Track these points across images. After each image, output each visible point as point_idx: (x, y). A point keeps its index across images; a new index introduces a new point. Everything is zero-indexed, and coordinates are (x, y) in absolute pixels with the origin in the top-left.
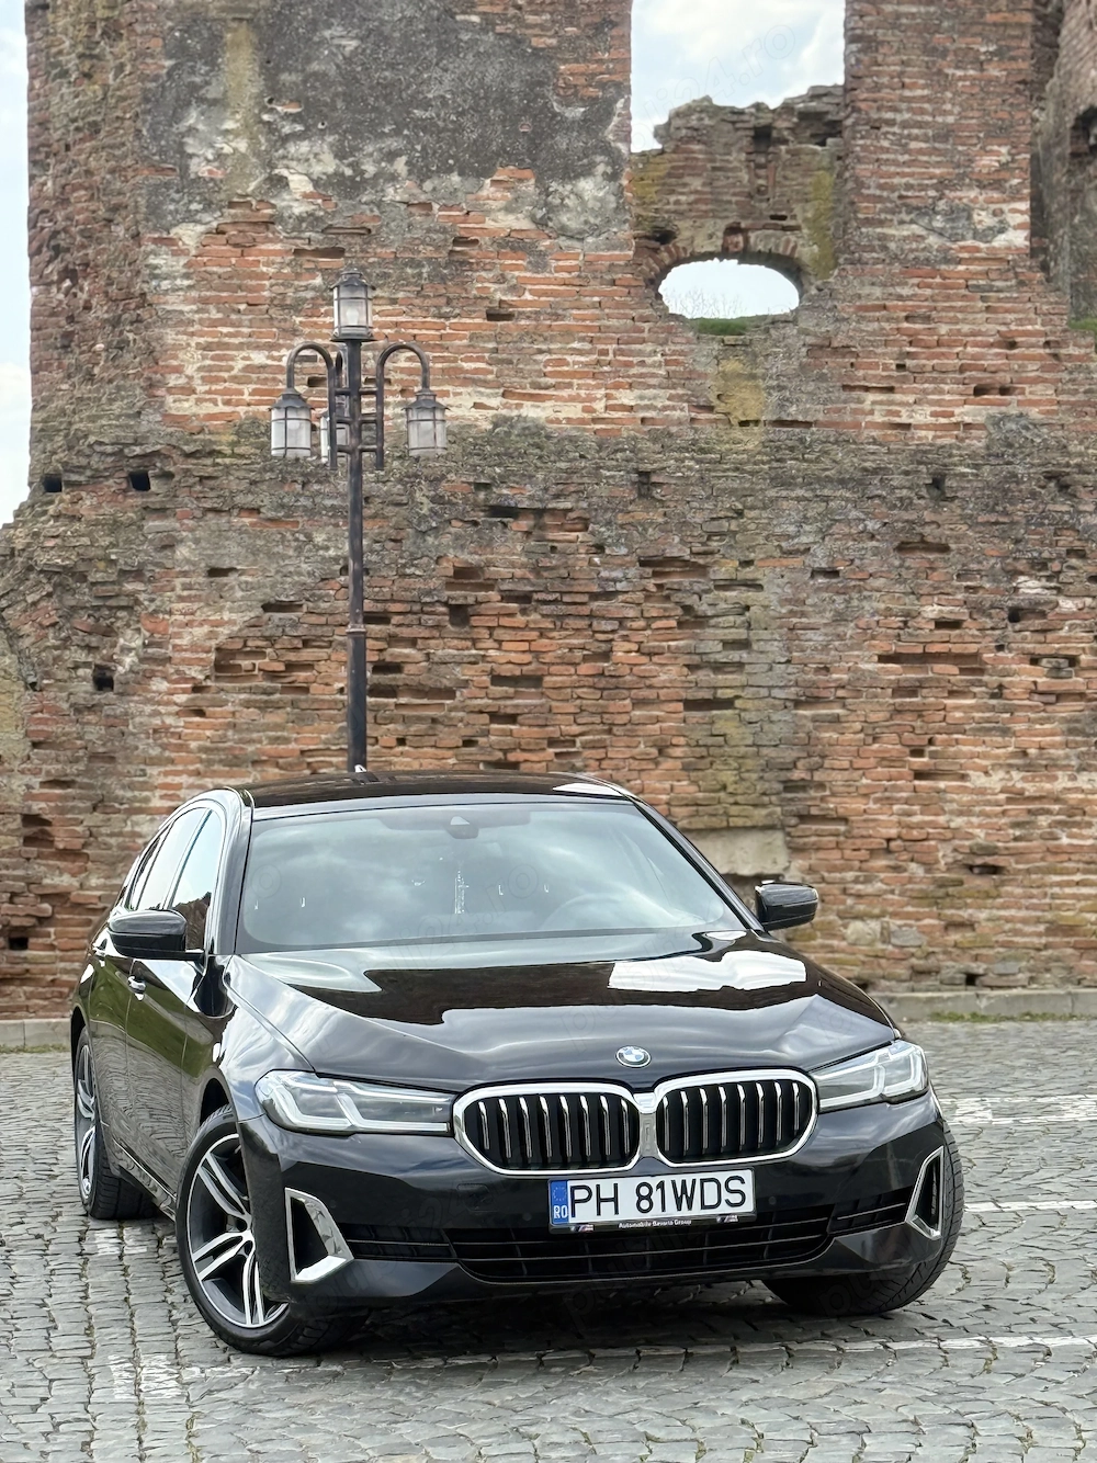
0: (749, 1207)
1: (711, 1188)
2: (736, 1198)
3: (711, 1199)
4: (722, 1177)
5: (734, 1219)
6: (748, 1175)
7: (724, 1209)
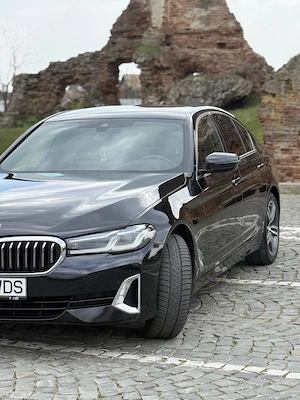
0: (24, 294)
1: (8, 285)
2: (19, 290)
3: (8, 289)
4: (13, 280)
5: (17, 299)
6: (24, 281)
7: (13, 294)
